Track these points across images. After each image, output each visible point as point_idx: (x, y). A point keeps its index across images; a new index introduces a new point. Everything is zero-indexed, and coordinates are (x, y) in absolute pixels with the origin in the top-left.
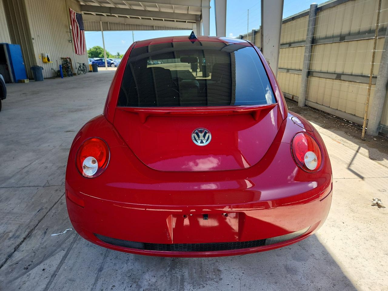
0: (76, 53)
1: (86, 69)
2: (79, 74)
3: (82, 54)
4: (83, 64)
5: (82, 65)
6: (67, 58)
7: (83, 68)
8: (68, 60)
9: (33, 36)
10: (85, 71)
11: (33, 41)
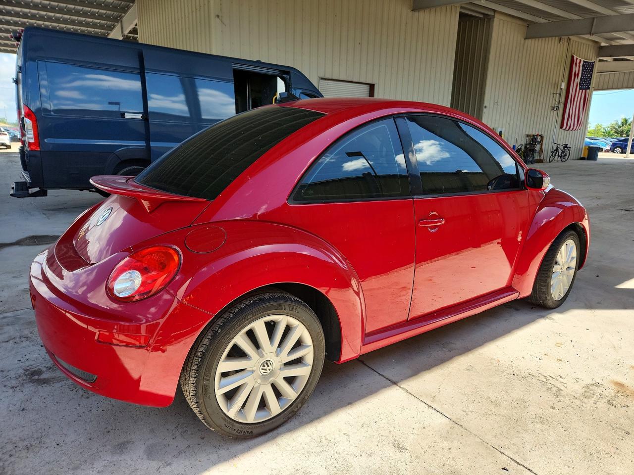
0: (561, 127)
1: (568, 155)
2: (550, 162)
3: (575, 128)
4: (566, 146)
5: (562, 148)
6: (537, 135)
7: (563, 152)
8: (539, 139)
9: (486, 103)
10: (567, 157)
11: (485, 110)
